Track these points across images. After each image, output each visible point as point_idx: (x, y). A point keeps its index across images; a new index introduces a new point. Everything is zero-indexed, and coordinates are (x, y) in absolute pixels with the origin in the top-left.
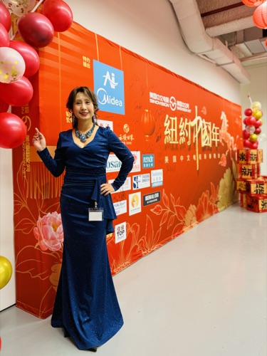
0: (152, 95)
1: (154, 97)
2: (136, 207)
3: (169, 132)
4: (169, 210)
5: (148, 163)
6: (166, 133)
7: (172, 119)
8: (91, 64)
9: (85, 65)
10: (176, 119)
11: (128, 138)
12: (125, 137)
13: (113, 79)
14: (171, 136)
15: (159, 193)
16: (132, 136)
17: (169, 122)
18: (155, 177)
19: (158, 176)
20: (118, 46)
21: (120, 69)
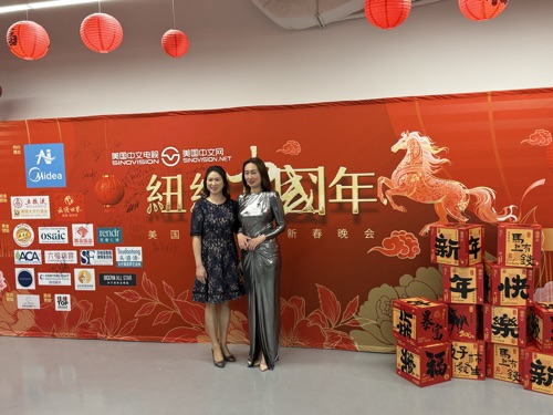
0: (115, 156)
1: (119, 158)
2: (85, 283)
3: (160, 197)
4: (157, 302)
5: (109, 238)
6: (150, 199)
7: (169, 179)
8: (22, 149)
9: (15, 152)
10: (179, 177)
11: (72, 210)
12: (67, 209)
13: (49, 155)
14: (164, 202)
15: (134, 276)
16: (78, 208)
17: (159, 184)
18: (125, 256)
19: (132, 255)
20: (54, 120)
21: (59, 142)
